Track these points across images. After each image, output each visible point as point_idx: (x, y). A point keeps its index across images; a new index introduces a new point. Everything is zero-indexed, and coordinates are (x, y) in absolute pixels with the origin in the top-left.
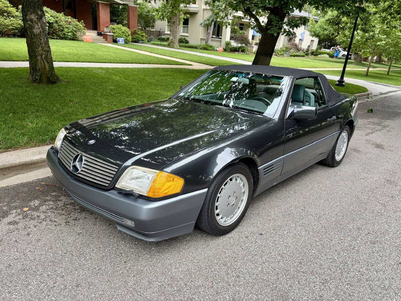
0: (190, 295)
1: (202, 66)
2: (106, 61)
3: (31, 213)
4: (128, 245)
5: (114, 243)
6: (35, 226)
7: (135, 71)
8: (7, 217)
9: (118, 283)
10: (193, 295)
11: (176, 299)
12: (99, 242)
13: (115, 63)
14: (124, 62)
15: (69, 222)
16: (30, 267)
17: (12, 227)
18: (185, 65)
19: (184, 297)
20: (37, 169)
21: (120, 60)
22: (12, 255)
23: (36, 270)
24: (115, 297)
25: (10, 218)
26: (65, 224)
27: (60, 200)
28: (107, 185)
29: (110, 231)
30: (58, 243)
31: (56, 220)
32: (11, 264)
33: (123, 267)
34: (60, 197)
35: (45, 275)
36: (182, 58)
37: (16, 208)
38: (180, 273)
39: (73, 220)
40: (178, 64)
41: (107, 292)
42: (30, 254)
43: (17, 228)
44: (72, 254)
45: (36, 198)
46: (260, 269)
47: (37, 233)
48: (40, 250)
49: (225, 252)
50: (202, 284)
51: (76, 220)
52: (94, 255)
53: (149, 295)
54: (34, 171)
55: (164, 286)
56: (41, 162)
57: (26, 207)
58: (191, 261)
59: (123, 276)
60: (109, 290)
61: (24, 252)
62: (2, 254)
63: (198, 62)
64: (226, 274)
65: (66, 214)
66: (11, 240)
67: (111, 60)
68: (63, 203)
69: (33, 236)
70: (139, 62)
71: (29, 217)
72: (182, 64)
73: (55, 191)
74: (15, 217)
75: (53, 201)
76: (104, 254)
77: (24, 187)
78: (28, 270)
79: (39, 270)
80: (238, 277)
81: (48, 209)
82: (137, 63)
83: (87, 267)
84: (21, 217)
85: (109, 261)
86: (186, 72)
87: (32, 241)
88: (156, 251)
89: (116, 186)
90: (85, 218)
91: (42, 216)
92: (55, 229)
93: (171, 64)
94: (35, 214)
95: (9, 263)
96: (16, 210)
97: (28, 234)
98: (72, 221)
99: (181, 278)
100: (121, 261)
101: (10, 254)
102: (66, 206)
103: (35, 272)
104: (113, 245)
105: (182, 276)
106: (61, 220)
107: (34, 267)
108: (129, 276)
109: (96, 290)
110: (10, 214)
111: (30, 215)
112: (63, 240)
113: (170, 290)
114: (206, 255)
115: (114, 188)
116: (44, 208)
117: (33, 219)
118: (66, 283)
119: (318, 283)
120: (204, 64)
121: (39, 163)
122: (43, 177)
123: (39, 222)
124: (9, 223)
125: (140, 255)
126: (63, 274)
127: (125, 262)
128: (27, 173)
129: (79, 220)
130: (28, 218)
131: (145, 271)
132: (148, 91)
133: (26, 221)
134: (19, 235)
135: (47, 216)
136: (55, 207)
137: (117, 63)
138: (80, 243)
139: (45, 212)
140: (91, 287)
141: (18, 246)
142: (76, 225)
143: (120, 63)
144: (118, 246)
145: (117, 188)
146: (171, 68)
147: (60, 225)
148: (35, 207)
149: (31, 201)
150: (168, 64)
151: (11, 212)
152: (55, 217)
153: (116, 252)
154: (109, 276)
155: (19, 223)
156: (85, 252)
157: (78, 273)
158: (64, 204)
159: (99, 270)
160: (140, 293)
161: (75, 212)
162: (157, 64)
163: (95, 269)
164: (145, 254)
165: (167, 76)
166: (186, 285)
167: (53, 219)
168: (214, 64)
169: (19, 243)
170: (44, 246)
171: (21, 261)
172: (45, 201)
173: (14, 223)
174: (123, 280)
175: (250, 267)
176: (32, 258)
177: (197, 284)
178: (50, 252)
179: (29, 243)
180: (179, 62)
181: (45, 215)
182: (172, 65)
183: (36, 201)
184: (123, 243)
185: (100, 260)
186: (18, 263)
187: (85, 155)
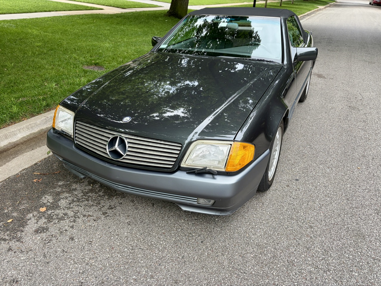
0: (287, 258)
1: (113, 9)
2: (4, 11)
3: (54, 212)
4: (190, 223)
5: (175, 225)
6: (72, 227)
7: (47, 21)
8: (27, 225)
9: (213, 266)
10: (290, 258)
11: (279, 266)
12: (158, 227)
13: (16, 13)
14: (26, 11)
15: (106, 213)
16: (107, 277)
17: (44, 235)
18: (96, 10)
19: (284, 262)
20: (13, 158)
21: (20, 9)
22: (73, 269)
23: (117, 278)
24: (223, 282)
25: (32, 225)
26: (104, 216)
27: (75, 190)
28: (171, 167)
29: (159, 212)
30: (115, 240)
31: (90, 213)
32: (82, 281)
33: (204, 247)
34: (72, 186)
35: (132, 281)
36: (87, 2)
37: (29, 211)
38: (261, 238)
39: (108, 208)
40: (87, 9)
41: (210, 279)
42: (93, 261)
43: (52, 236)
44: (140, 248)
45: (44, 193)
46: (322, 214)
47: (81, 235)
48: (101, 254)
49: (282, 206)
50: (289, 244)
51: (112, 208)
52: (164, 244)
53: (252, 270)
54: (13, 160)
55: (258, 257)
56: (12, 147)
57: (40, 207)
58: (261, 223)
59: (212, 257)
60: (211, 276)
61: (84, 262)
62: (59, 271)
63: (106, 6)
64: (299, 227)
65: (96, 205)
66: (56, 252)
67: (9, 9)
68: (81, 192)
69: (80, 239)
70: (44, 10)
71: (54, 217)
72: (92, 8)
73: (60, 180)
74: (37, 222)
75: (68, 192)
76: (174, 240)
77: (17, 182)
78: (106, 281)
79: (120, 278)
80: (311, 227)
81: (70, 204)
82: (41, 12)
83: (168, 259)
84: (44, 220)
85: (185, 245)
86: (105, 18)
87: (82, 245)
88: (222, 222)
89: (182, 166)
90: (120, 203)
91: (70, 213)
92: (97, 224)
93: (80, 10)
94: (59, 212)
95: (77, 281)
96: (31, 213)
97: (72, 239)
98: (108, 210)
99: (266, 244)
100: (197, 242)
101: (71, 269)
102: (88, 195)
103: (117, 281)
104: (174, 227)
105: (265, 241)
106: (94, 211)
107: (111, 276)
108: (218, 256)
109: (198, 280)
110: (29, 220)
111: (54, 215)
112: (118, 235)
113: (266, 258)
114: (269, 213)
115: (180, 169)
116: (63, 203)
117: (62, 219)
118: (162, 283)
119: (374, 214)
120: (113, 7)
121: (10, 149)
122: (29, 165)
123: (72, 220)
124: (37, 231)
125: (210, 230)
126: (150, 273)
127: (202, 242)
128: (5, 164)
129: (115, 207)
130: (55, 219)
131: (228, 245)
132: (82, 43)
133: (55, 223)
135: (74, 211)
136: (76, 199)
137: (18, 13)
138: (139, 234)
139: (70, 208)
140: (191, 279)
141: (71, 256)
142: (118, 215)
143: (22, 13)
144: (181, 226)
145: (183, 168)
146: (86, 15)
147: (99, 218)
148: (51, 203)
149: (39, 197)
150: (77, 10)
151: (27, 218)
152: (85, 210)
153: (184, 233)
154: (199, 262)
155: (49, 228)
156: (153, 243)
157: (165, 268)
158: (83, 193)
159: (182, 258)
160: (242, 270)
161: (104, 200)
162: (64, 11)
163: (178, 257)
164: (214, 228)
165: (88, 24)
166: (275, 249)
167: (87, 214)
168: (125, 7)
169: (69, 253)
170: (102, 248)
171: (90, 273)
172: (58, 194)
173: (43, 230)
174: (216, 262)
175: (313, 215)
176: (100, 266)
177: (284, 244)
178: (115, 252)
179: (82, 250)
180: (88, 7)
181: (72, 211)
182: (82, 10)
183: (46, 196)
184: (183, 221)
185: (175, 247)
186: (88, 277)
187: (127, 136)
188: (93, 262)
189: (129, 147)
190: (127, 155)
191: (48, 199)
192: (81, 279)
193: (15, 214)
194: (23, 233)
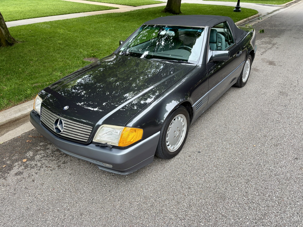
0: (160, 208)
1: (126, 7)
2: (48, 14)
3: (30, 163)
4: (108, 178)
5: (98, 178)
6: (36, 173)
7: (74, 21)
8: (13, 169)
9: (109, 208)
10: (162, 208)
11: (152, 212)
12: (87, 178)
13: (56, 15)
14: (63, 13)
15: (60, 166)
16: (43, 207)
17: (19, 177)
18: (113, 9)
19: (156, 210)
20: (21, 125)
21: (59, 12)
22: (27, 199)
23: (48, 208)
24: (110, 218)
25: (15, 170)
26: (58, 168)
27: (48, 149)
28: (86, 141)
29: (92, 168)
30: (57, 184)
31: (50, 165)
32: (29, 207)
33: (109, 195)
34: (47, 146)
35: (56, 211)
36: (109, 2)
37: (17, 161)
38: (150, 192)
39: (63, 163)
40: (107, 9)
41: (103, 215)
43: (23, 178)
44: (70, 191)
45: (29, 149)
46: (203, 179)
47: (39, 179)
48: (46, 192)
49: (177, 171)
50: (167, 198)
51: (65, 163)
52: (86, 189)
53: (133, 212)
54: (20, 126)
55: (141, 205)
56: (23, 117)
57: (24, 159)
58: (155, 181)
59: (111, 202)
60: (104, 214)
61: (35, 196)
62: (19, 200)
63: (123, 5)
64: (181, 187)
65: (56, 160)
66: (22, 188)
67: (51, 13)
68: (51, 151)
69: (38, 182)
70: (75, 12)
71: (29, 166)
72: (111, 8)
73: (42, 142)
74: (19, 168)
75: (43, 150)
76: (93, 187)
77: (17, 142)
78: (42, 209)
79: (50, 208)
80: (190, 188)
81: (41, 158)
82: (73, 13)
83: (84, 199)
84: (23, 167)
85: (98, 192)
86: (116, 17)
87: (37, 185)
88: (129, 178)
89: (93, 141)
90: (71, 160)
91: (39, 164)
92: (52, 173)
93: (101, 10)
94: (33, 163)
95: (26, 206)
96: (17, 162)
97: (33, 181)
98: (62, 164)
100: (107, 190)
101: (25, 199)
102: (54, 153)
103: (47, 209)
105: (151, 195)
106: (53, 165)
107: (46, 206)
108: (115, 201)
109: (95, 215)
110: (14, 166)
111: (29, 165)
112: (60, 181)
113: (145, 206)
114: (164, 175)
116: (38, 157)
117: (33, 168)
118: (73, 214)
119: (243, 183)
120: (127, 5)
121: (21, 119)
122: (29, 130)
123: (38, 169)
124: (16, 174)
125: (118, 184)
126: (69, 207)
127: (109, 191)
128: (15, 129)
129: (67, 163)
130: (29, 167)
131: (125, 195)
132: (90, 40)
133: (28, 170)
134: (26, 182)
135: (42, 163)
136: (46, 155)
137: (57, 15)
138: (73, 182)
139: (40, 161)
140: (91, 214)
141: (29, 192)
142: (66, 168)
143: (59, 15)
144: (101, 179)
145: (94, 142)
146: (103, 15)
147: (54, 169)
148: (31, 157)
149: (26, 152)
150: (99, 11)
151: (14, 165)
152: (48, 163)
153: (101, 184)
154: (101, 204)
155: (23, 173)
156: (79, 188)
157: (79, 205)
158: (52, 152)
159: (92, 200)
160: (126, 212)
161: (62, 157)
162: (90, 11)
163: (90, 199)
164: (122, 182)
165: (101, 22)
166: (156, 201)
167: (48, 165)
168: (136, 5)
169: (28, 189)
170: (48, 188)
171: (35, 203)
172: (37, 151)
173: (20, 173)
174: (112, 205)
175: (196, 179)
176: (42, 199)
177: (163, 198)
178: (54, 192)
179: (36, 188)
180: (108, 7)
181: (41, 163)
182: (103, 10)
183: (30, 152)
184: (104, 176)
185: (91, 192)
186: (33, 205)
187: (64, 119)
188: (39, 197)
189: (65, 126)
190: (64, 131)
191: (30, 154)
192: (29, 206)
193: (8, 162)
194: (8, 175)
